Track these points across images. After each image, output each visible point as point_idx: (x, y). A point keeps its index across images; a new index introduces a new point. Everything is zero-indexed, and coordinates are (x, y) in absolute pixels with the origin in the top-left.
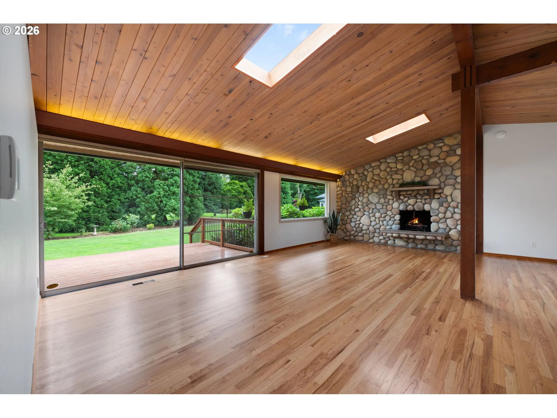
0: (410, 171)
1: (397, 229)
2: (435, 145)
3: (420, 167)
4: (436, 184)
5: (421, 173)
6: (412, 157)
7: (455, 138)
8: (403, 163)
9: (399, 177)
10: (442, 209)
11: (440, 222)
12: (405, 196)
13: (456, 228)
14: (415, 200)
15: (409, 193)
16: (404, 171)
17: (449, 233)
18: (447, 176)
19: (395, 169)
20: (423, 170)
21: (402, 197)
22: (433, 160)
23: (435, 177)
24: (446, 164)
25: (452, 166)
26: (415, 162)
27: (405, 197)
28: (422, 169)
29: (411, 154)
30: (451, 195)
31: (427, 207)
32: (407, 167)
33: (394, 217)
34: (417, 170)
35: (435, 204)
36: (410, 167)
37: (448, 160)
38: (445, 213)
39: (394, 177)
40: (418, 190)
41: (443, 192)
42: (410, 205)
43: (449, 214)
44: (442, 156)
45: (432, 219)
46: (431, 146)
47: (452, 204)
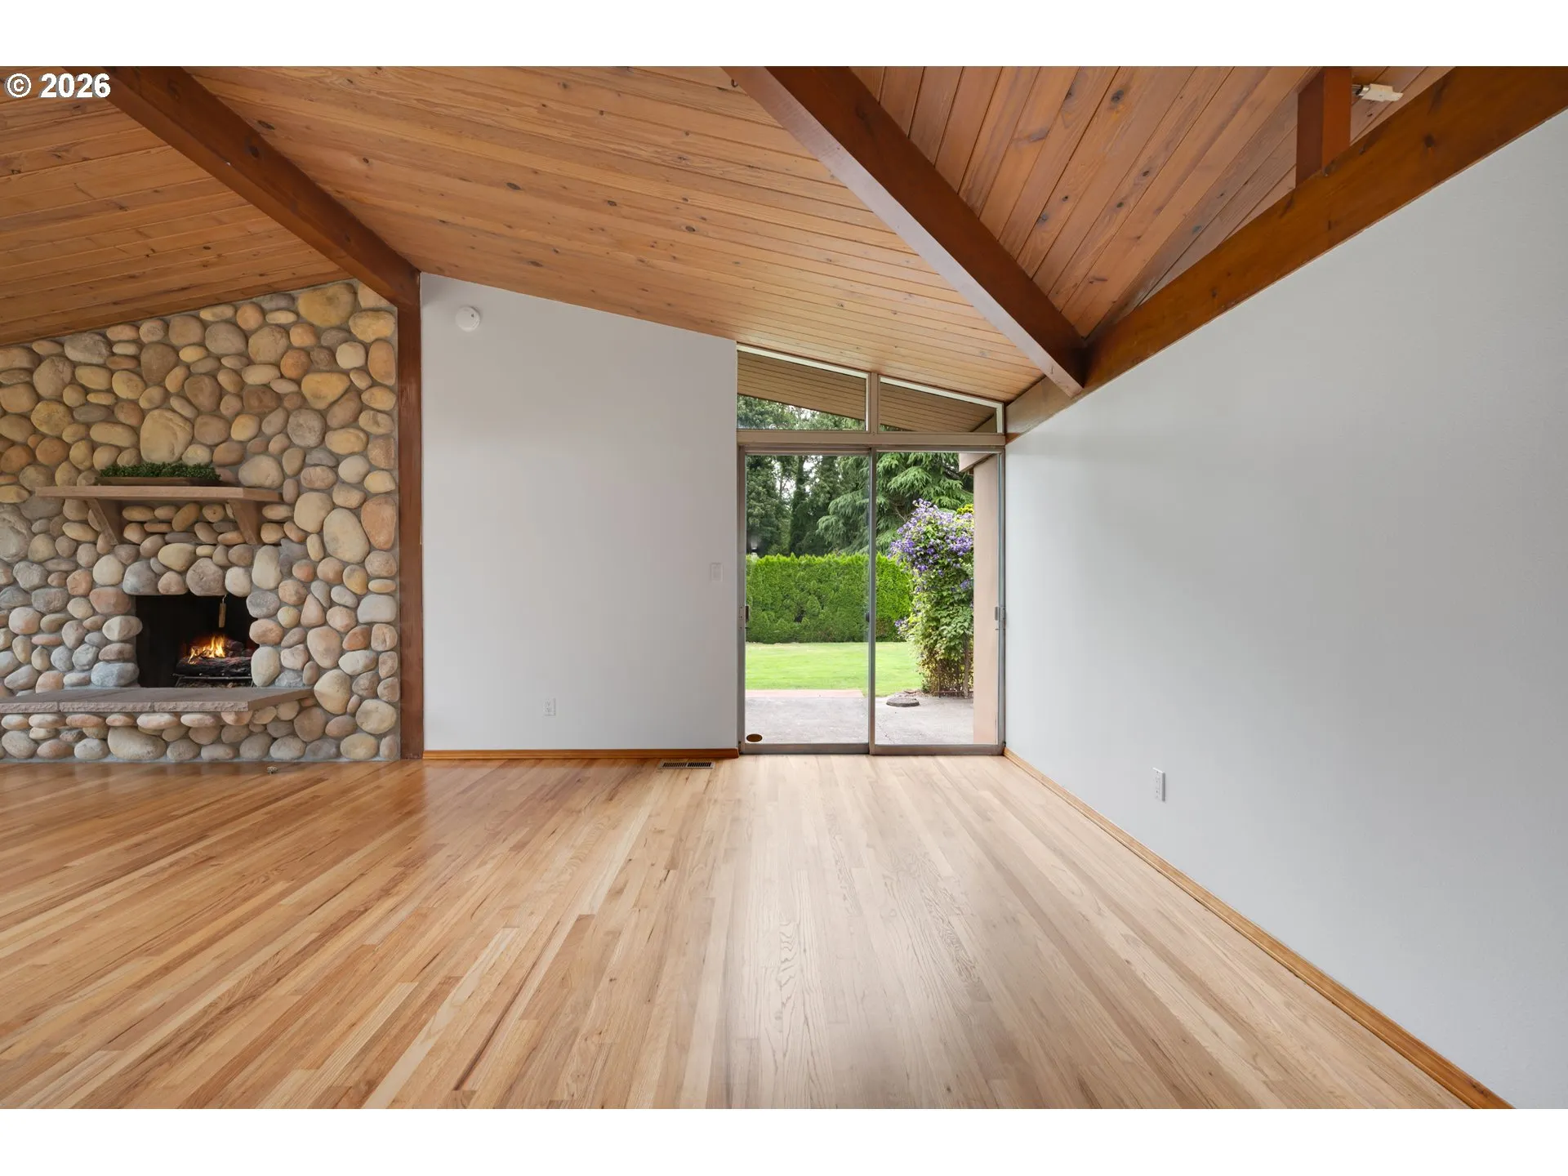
0: (169, 414)
1: (111, 683)
2: (264, 313)
3: (205, 400)
4: (268, 483)
5: (211, 430)
6: (176, 350)
7: (330, 300)
8: (140, 376)
9: (120, 436)
10: (288, 590)
11: (283, 644)
12: (149, 528)
13: (337, 666)
14: (188, 547)
15: (161, 513)
16: (143, 414)
17: (317, 687)
18: (306, 451)
19: (104, 400)
20: (221, 417)
21: (131, 534)
22: (256, 376)
23: (265, 451)
24: (304, 404)
25: (323, 414)
26: (189, 374)
27: (149, 534)
28: (215, 412)
29: (175, 340)
30: (320, 533)
31: (235, 582)
32: (155, 393)
33: (99, 629)
34: (199, 412)
35: (265, 569)
36: (167, 395)
37: (311, 383)
38: (300, 604)
39: (99, 433)
40: (200, 504)
41: (291, 519)
42: (168, 569)
43: (311, 612)
44: (290, 365)
45: (254, 631)
46: (249, 317)
47: (326, 569)
